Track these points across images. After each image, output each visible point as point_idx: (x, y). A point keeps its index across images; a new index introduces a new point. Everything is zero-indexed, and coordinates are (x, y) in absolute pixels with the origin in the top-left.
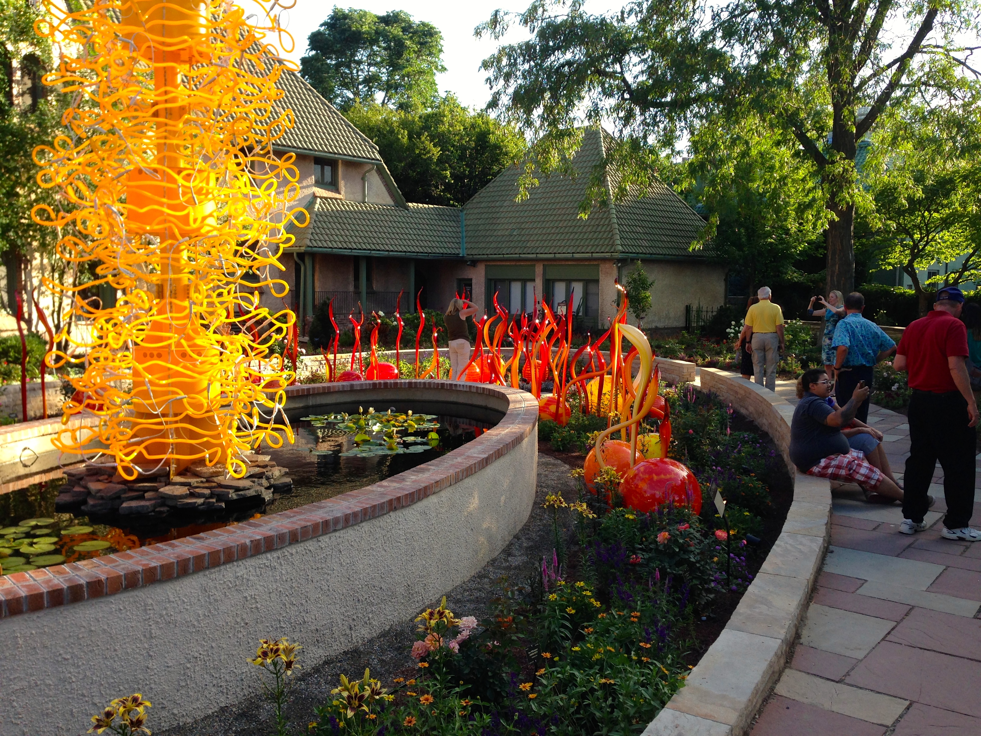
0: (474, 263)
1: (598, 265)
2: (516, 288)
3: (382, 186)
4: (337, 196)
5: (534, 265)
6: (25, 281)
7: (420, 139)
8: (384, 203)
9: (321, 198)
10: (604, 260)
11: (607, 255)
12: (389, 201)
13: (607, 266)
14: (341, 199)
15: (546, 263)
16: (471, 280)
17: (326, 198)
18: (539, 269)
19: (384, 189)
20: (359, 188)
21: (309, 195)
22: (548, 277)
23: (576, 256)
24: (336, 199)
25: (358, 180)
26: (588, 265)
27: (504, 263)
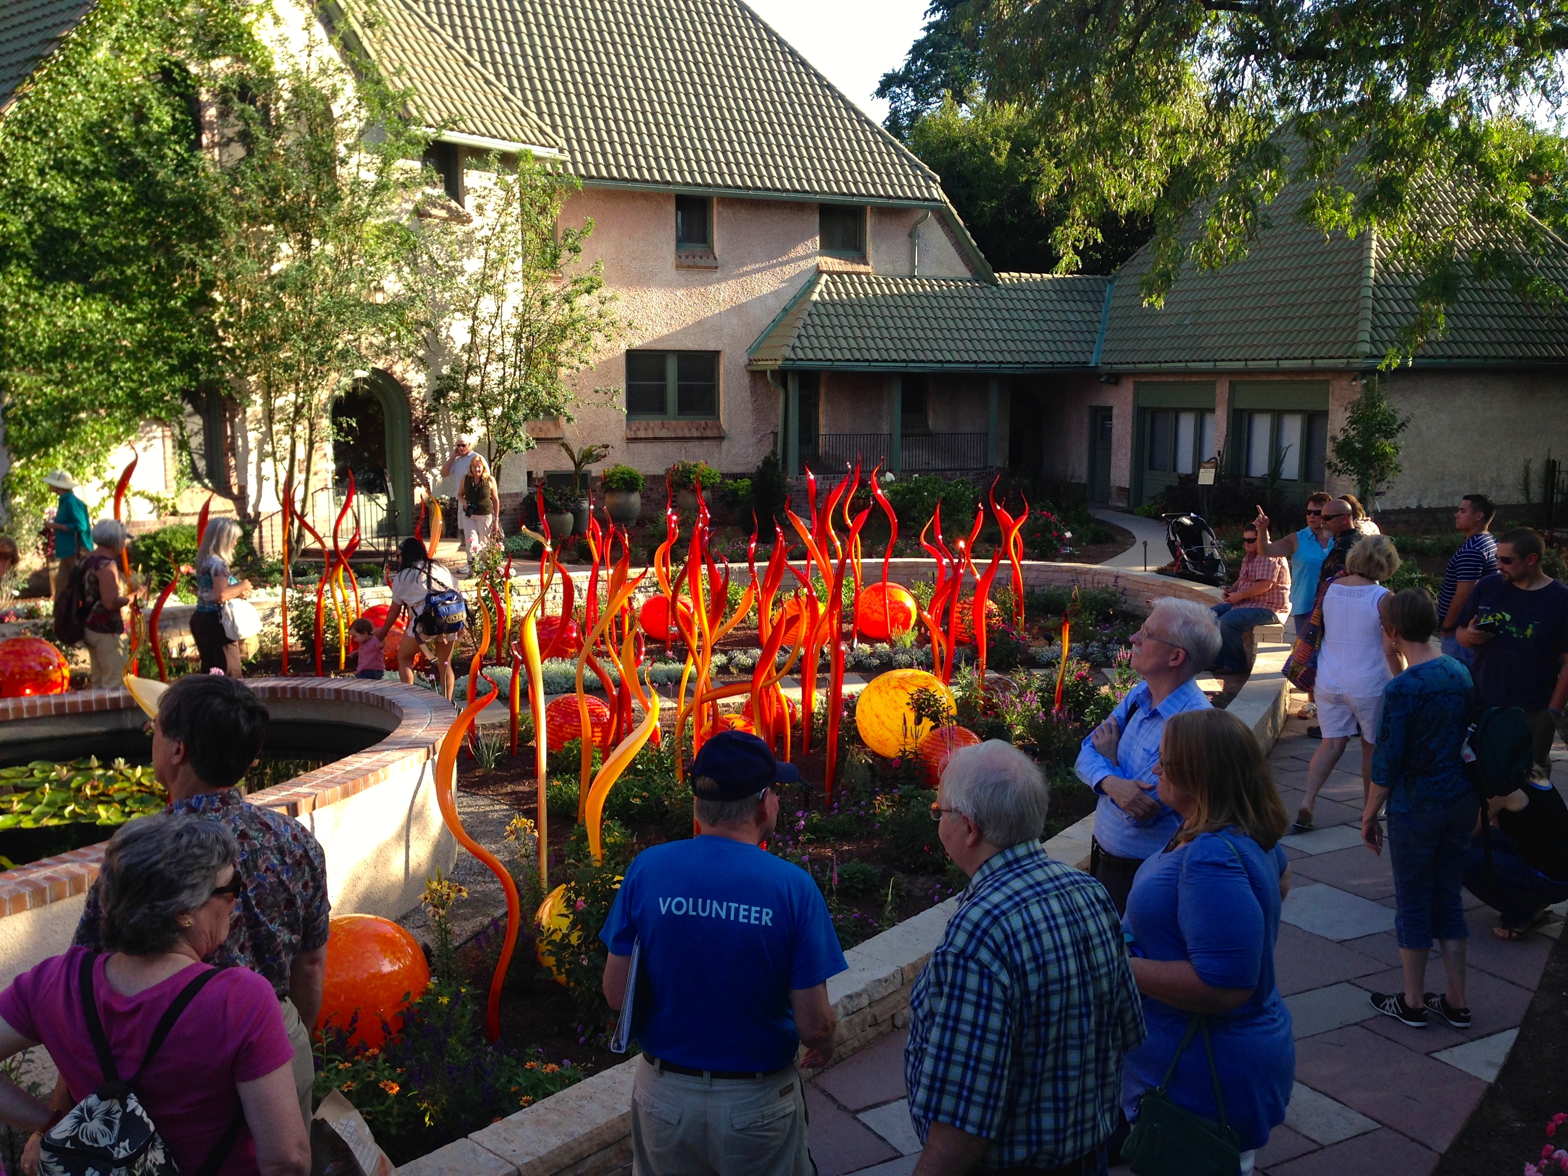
0: (1115, 379)
1: (1327, 383)
2: (1187, 425)
3: (949, 244)
4: (861, 268)
5: (1214, 383)
6: (233, 437)
7: (1032, 155)
8: (952, 276)
9: (830, 274)
10: (1337, 372)
11: (1341, 363)
12: (962, 271)
13: (1344, 383)
14: (867, 274)
15: (1234, 379)
16: (1111, 409)
17: (840, 274)
18: (1222, 391)
19: (952, 251)
20: (904, 250)
21: (809, 270)
22: (1238, 406)
23: (1285, 364)
24: (858, 274)
25: (903, 238)
26: (1307, 382)
27: (1164, 379)
